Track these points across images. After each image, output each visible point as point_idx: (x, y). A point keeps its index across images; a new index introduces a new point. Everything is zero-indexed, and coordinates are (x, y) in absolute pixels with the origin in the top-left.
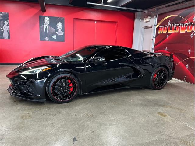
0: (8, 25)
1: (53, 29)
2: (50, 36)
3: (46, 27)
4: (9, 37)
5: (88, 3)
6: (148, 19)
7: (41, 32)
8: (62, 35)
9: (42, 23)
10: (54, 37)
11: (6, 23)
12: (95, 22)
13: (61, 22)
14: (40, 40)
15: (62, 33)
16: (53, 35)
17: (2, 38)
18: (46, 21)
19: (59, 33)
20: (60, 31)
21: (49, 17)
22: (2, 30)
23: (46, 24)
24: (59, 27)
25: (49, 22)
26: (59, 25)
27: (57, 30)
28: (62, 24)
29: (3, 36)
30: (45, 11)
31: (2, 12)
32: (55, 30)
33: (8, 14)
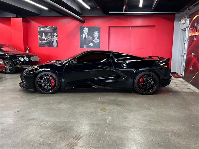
0: (57, 36)
1: (91, 38)
2: (88, 44)
3: (85, 36)
4: (57, 46)
5: (110, 12)
6: (184, 20)
7: (81, 40)
8: (98, 42)
9: (82, 32)
10: (91, 44)
11: (55, 34)
12: (131, 28)
13: (97, 31)
14: (80, 48)
15: (98, 41)
16: (90, 42)
17: (53, 46)
18: (85, 31)
19: (95, 40)
20: (96, 39)
21: (87, 27)
22: (53, 41)
23: (85, 34)
24: (95, 36)
25: (87, 31)
26: (96, 34)
27: (94, 38)
28: (98, 33)
29: (53, 45)
30: (84, 22)
31: (53, 26)
32: (93, 39)
33: (57, 27)
